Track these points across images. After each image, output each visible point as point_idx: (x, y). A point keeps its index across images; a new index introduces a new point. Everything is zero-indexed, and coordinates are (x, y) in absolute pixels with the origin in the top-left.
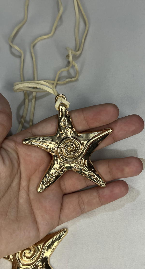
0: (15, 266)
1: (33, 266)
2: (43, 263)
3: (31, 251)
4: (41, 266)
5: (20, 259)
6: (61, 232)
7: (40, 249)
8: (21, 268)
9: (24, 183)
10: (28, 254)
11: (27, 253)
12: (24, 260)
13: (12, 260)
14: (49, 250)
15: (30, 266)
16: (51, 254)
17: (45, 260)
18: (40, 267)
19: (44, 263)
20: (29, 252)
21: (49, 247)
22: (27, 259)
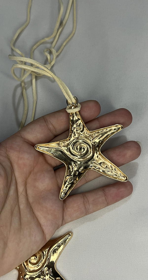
0: (21, 273)
1: (39, 272)
2: (49, 269)
3: (36, 257)
4: (48, 272)
5: (26, 266)
6: (66, 236)
7: (46, 254)
8: (28, 275)
9: (21, 189)
10: (34, 261)
11: (33, 259)
12: (30, 266)
13: (18, 268)
14: (55, 254)
15: (36, 273)
16: (57, 259)
17: (51, 265)
18: (46, 273)
19: (51, 269)
20: (35, 259)
21: (55, 251)
22: (33, 265)
